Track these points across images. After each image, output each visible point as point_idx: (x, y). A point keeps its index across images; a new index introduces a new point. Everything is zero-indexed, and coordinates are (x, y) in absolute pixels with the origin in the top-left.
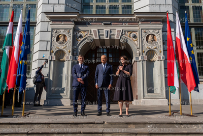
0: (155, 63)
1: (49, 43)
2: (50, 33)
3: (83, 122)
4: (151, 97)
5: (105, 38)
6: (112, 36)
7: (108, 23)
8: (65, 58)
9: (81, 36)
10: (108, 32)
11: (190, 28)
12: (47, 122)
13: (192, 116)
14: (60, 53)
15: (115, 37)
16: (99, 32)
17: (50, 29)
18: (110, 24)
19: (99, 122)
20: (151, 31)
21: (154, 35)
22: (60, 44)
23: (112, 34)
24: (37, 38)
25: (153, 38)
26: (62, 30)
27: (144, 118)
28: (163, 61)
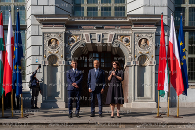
0: (146, 68)
1: (41, 48)
2: (42, 37)
3: (78, 122)
4: (141, 101)
5: (97, 43)
6: (104, 41)
7: (100, 26)
8: (58, 63)
9: (73, 41)
10: (100, 36)
11: (184, 31)
12: (44, 123)
13: (179, 117)
14: (53, 59)
15: (108, 42)
16: (91, 37)
17: (41, 34)
18: (103, 28)
19: (92, 122)
20: (144, 35)
21: (147, 40)
22: (52, 48)
23: (104, 38)
24: (29, 42)
25: (146, 42)
26: (53, 35)
27: (133, 119)
28: (154, 66)
